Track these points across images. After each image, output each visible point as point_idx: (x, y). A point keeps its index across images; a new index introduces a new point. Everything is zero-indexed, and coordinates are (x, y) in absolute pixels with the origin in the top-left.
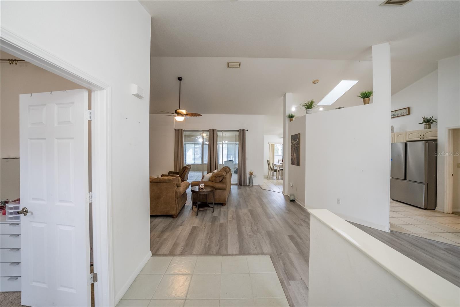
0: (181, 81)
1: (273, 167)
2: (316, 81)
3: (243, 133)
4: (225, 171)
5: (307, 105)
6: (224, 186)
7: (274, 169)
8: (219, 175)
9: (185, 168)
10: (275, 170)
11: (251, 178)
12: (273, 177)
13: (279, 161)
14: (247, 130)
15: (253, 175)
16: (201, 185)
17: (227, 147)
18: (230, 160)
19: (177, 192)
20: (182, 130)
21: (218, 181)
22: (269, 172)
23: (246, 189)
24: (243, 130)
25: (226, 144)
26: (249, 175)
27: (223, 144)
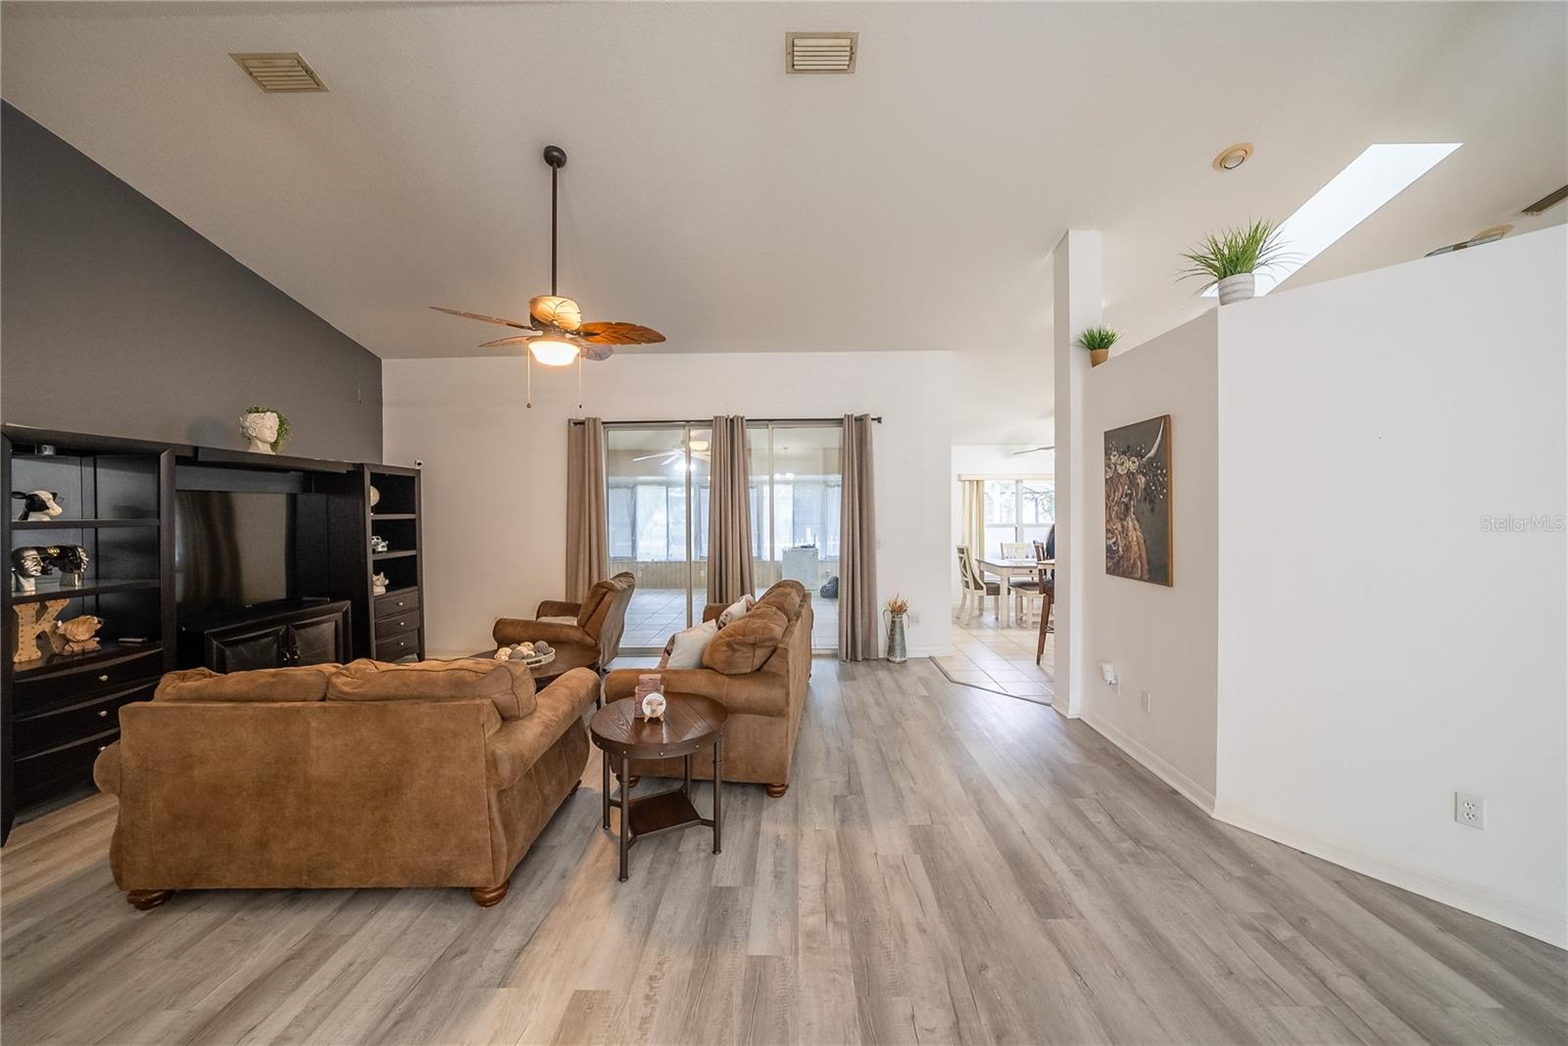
0: (558, 170)
1: (982, 572)
2: (1236, 154)
3: (861, 427)
4: (781, 608)
5: (1226, 252)
6: (777, 693)
7: (985, 584)
8: (751, 639)
9: (605, 590)
10: (994, 590)
11: (894, 629)
12: (981, 615)
13: (1005, 550)
14: (879, 420)
15: (904, 616)
16: (649, 703)
17: (791, 495)
18: (803, 544)
19: (493, 753)
20: (599, 424)
21: (743, 671)
22: (965, 595)
23: (879, 683)
24: (861, 420)
25: (787, 483)
26: (889, 616)
27: (776, 487)
